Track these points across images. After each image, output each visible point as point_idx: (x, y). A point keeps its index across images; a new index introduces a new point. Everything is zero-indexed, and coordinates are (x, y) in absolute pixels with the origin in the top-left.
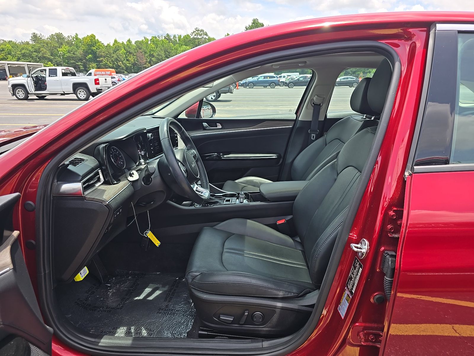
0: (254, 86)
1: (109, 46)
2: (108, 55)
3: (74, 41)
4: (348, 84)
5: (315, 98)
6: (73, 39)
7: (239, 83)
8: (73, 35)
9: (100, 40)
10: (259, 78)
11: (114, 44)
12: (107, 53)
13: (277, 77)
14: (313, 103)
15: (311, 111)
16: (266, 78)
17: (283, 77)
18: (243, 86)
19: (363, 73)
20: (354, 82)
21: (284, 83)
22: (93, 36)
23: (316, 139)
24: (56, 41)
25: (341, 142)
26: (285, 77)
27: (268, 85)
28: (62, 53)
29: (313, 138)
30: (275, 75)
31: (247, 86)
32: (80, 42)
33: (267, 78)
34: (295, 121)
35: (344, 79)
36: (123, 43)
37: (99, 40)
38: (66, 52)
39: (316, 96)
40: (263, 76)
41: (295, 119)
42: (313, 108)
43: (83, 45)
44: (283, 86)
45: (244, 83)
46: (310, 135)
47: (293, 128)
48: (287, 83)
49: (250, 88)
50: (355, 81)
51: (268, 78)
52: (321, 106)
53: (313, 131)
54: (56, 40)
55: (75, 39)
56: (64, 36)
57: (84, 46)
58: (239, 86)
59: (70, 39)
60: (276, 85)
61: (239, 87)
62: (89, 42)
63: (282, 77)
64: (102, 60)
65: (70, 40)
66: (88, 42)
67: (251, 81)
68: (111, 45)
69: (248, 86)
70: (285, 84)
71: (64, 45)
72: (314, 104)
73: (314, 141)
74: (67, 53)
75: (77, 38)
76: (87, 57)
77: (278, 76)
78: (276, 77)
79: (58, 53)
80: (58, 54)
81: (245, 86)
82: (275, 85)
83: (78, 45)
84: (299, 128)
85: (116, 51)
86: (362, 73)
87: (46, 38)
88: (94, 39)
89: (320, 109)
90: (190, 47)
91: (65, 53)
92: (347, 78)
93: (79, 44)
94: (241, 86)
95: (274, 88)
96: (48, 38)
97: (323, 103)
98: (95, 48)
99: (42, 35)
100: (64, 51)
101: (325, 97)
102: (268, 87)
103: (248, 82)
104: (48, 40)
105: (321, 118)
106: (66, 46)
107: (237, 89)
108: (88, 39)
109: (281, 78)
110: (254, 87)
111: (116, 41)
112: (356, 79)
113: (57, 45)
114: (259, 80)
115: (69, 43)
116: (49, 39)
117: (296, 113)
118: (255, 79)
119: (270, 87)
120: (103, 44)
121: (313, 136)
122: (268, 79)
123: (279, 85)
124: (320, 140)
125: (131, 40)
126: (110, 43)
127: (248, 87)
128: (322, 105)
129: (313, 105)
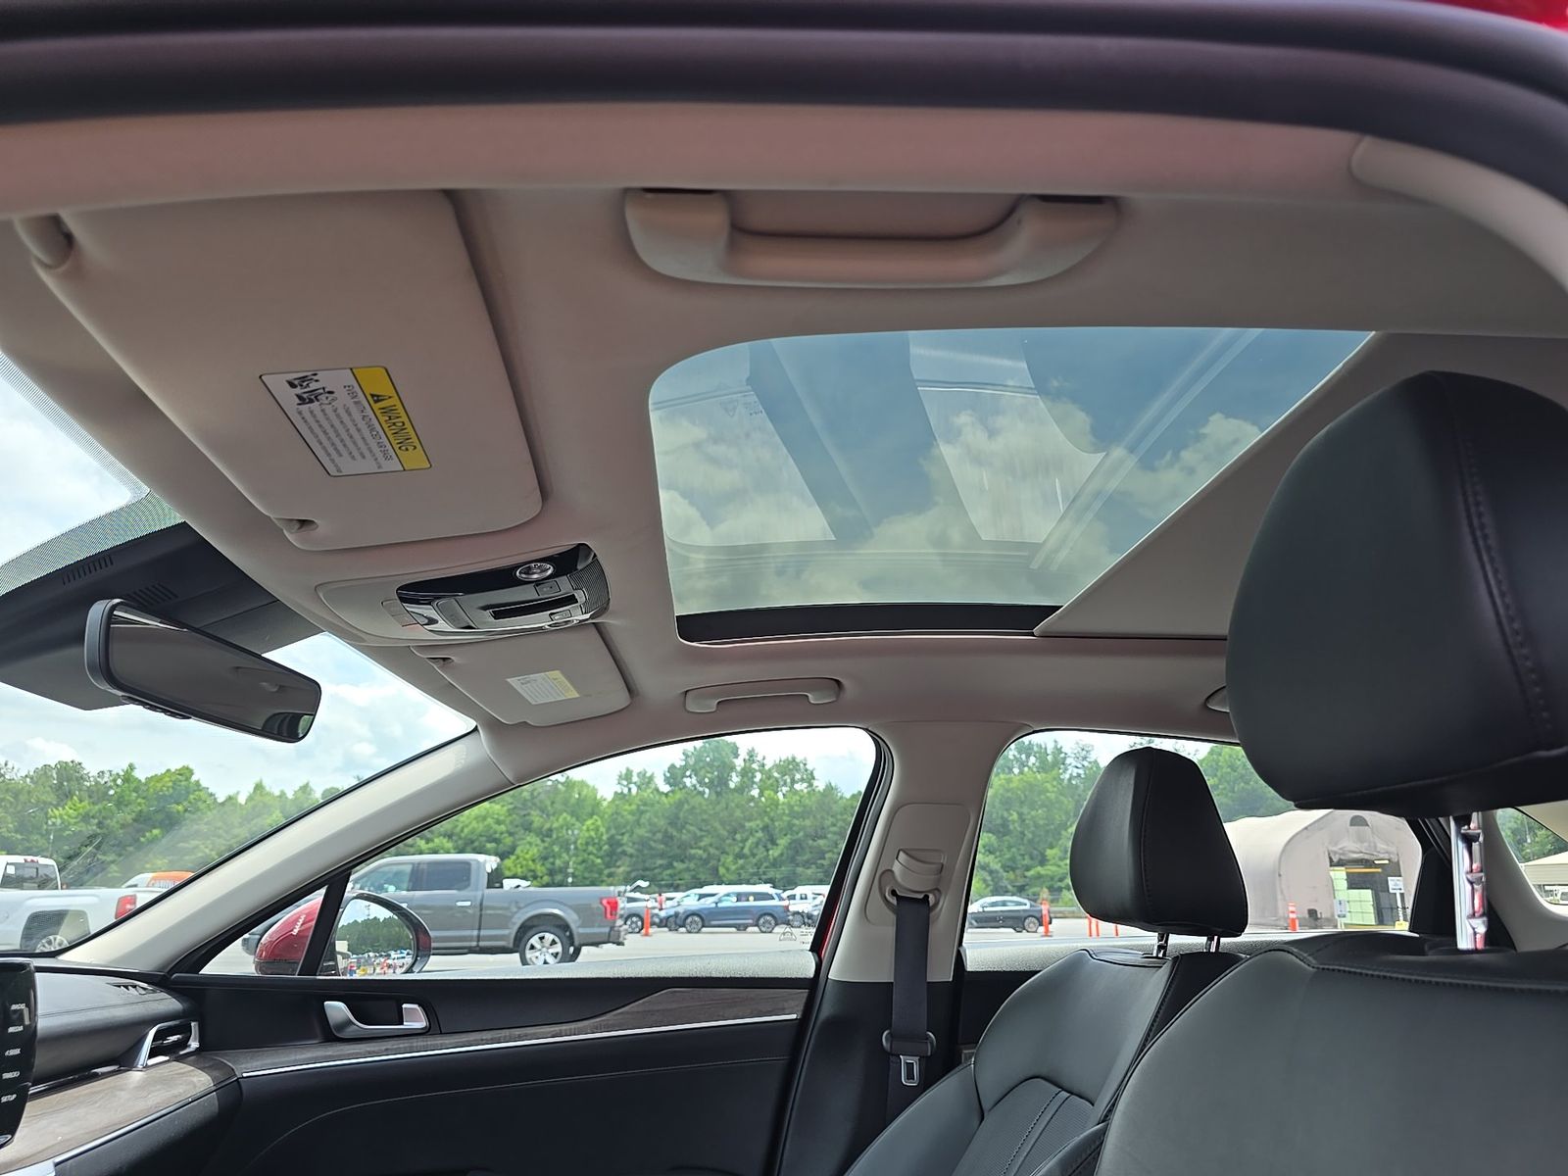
0: (703, 926)
1: (233, 804)
2: (221, 831)
3: (117, 785)
4: (1010, 923)
5: (897, 868)
6: (115, 781)
7: (652, 917)
8: (119, 767)
9: (204, 784)
10: (720, 901)
11: (250, 799)
12: (220, 824)
13: (778, 895)
14: (893, 893)
15: (887, 930)
16: (743, 899)
17: (801, 898)
18: (666, 926)
19: (1050, 891)
20: (1027, 914)
21: (803, 917)
22: (186, 772)
23: (927, 1083)
24: (51, 787)
25: (1065, 1094)
26: (806, 898)
27: (750, 921)
28: (59, 821)
29: (910, 1076)
30: (772, 891)
31: (681, 927)
32: (136, 790)
33: (748, 900)
34: (812, 985)
35: (994, 904)
36: (283, 794)
37: (201, 782)
38: (73, 821)
39: (901, 853)
40: (733, 893)
41: (811, 973)
42: (892, 917)
43: (144, 798)
44: (800, 927)
45: (671, 916)
46: (892, 1058)
47: (802, 1024)
48: (812, 915)
49: (689, 932)
50: (1031, 914)
51: (751, 898)
52: (930, 909)
53: (907, 1039)
54: (55, 782)
55: (119, 782)
56: (85, 772)
57: (143, 801)
58: (653, 924)
59: (106, 779)
60: (776, 924)
61: (651, 930)
62: (165, 789)
63: (798, 897)
64: (197, 847)
65: (103, 782)
66: (161, 790)
67: (693, 908)
68: (242, 800)
69: (683, 926)
70: (806, 920)
71: (75, 798)
72: (899, 898)
73: (912, 1095)
74: (75, 823)
75: (128, 777)
76: (144, 836)
77: (785, 895)
78: (775, 896)
79: (47, 823)
80: (45, 827)
81: (673, 926)
82: (773, 922)
83: (126, 798)
84: (832, 1023)
85: (252, 819)
86: (1045, 890)
87: (19, 775)
88: (188, 779)
89: (928, 925)
90: (503, 806)
91: (69, 824)
92: (1004, 904)
93: (130, 796)
94: (659, 926)
95: (771, 932)
96: (26, 776)
97: (937, 890)
98: (180, 808)
99: (10, 766)
100: (69, 816)
101: (944, 860)
102: (750, 929)
103: (684, 912)
104: (25, 782)
105: (941, 972)
106: (81, 801)
107: (647, 934)
108: (167, 779)
109: (792, 902)
110: (704, 929)
111: (259, 787)
112: (1031, 906)
113: (51, 798)
114: (720, 905)
115: (98, 793)
116: (28, 780)
117: (817, 947)
118: (708, 903)
119: (756, 929)
120: (211, 795)
121: (910, 1066)
122: (752, 903)
123: (788, 923)
124: (948, 1088)
125: (311, 784)
126: (238, 793)
127: (683, 930)
128: (936, 903)
129: (894, 901)
